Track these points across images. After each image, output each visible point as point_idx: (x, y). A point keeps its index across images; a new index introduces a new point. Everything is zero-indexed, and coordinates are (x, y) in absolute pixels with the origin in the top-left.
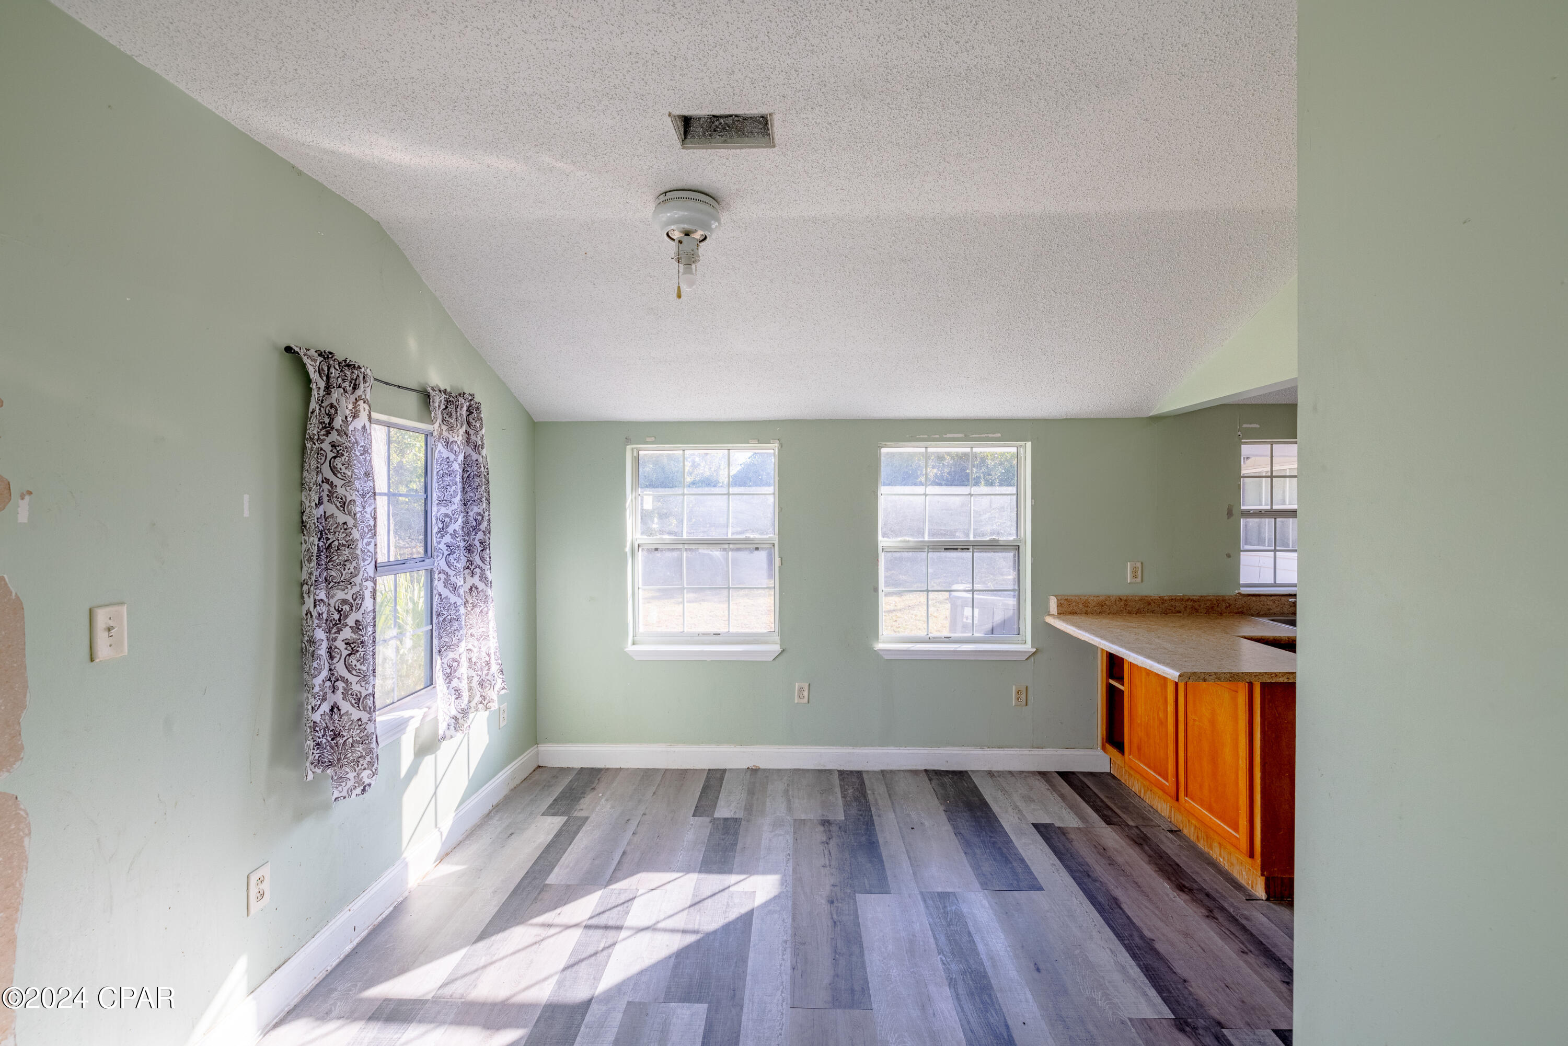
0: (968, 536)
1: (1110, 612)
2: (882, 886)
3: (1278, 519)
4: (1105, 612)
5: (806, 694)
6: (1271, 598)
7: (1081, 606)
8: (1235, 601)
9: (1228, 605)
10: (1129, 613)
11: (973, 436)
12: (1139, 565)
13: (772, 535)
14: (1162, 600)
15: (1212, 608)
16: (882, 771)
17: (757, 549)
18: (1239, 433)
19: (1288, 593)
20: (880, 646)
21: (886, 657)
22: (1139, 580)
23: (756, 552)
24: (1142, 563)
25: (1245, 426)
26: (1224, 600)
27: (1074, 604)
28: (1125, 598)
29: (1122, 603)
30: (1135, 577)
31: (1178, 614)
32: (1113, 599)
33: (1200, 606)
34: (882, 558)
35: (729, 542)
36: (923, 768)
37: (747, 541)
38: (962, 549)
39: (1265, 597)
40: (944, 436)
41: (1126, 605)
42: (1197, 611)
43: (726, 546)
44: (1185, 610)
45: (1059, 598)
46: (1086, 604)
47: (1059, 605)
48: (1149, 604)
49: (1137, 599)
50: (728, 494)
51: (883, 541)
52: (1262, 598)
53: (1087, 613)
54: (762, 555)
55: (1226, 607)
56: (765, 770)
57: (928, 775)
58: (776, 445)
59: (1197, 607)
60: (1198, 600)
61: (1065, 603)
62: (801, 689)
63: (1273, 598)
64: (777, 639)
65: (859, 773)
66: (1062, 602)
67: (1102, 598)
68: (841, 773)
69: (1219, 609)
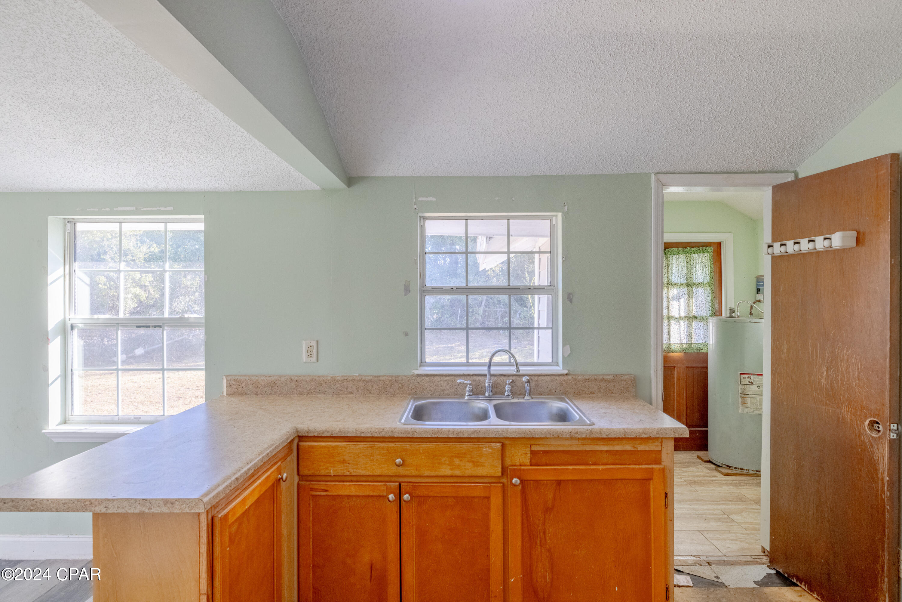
1: (281, 394)
3: (470, 297)
4: (275, 393)
6: (445, 379)
7: (251, 387)
8: (408, 381)
9: (400, 385)
10: (300, 394)
11: (145, 209)
12: (314, 343)
14: (334, 380)
15: (385, 388)
18: (415, 207)
19: (461, 373)
22: (314, 359)
24: (317, 342)
25: (421, 199)
26: (397, 381)
27: (244, 384)
28: (296, 378)
29: (293, 384)
30: (310, 356)
31: (349, 396)
32: (283, 379)
33: (372, 387)
38: (155, 327)
39: (439, 378)
40: (115, 209)
41: (297, 386)
42: (369, 391)
44: (358, 391)
45: (229, 378)
46: (256, 384)
47: (229, 386)
48: (321, 385)
49: (308, 379)
52: (436, 378)
53: (256, 394)
55: (399, 388)
59: (370, 388)
60: (371, 381)
61: (235, 383)
63: (448, 378)
66: (232, 382)
67: (272, 379)
69: (392, 390)
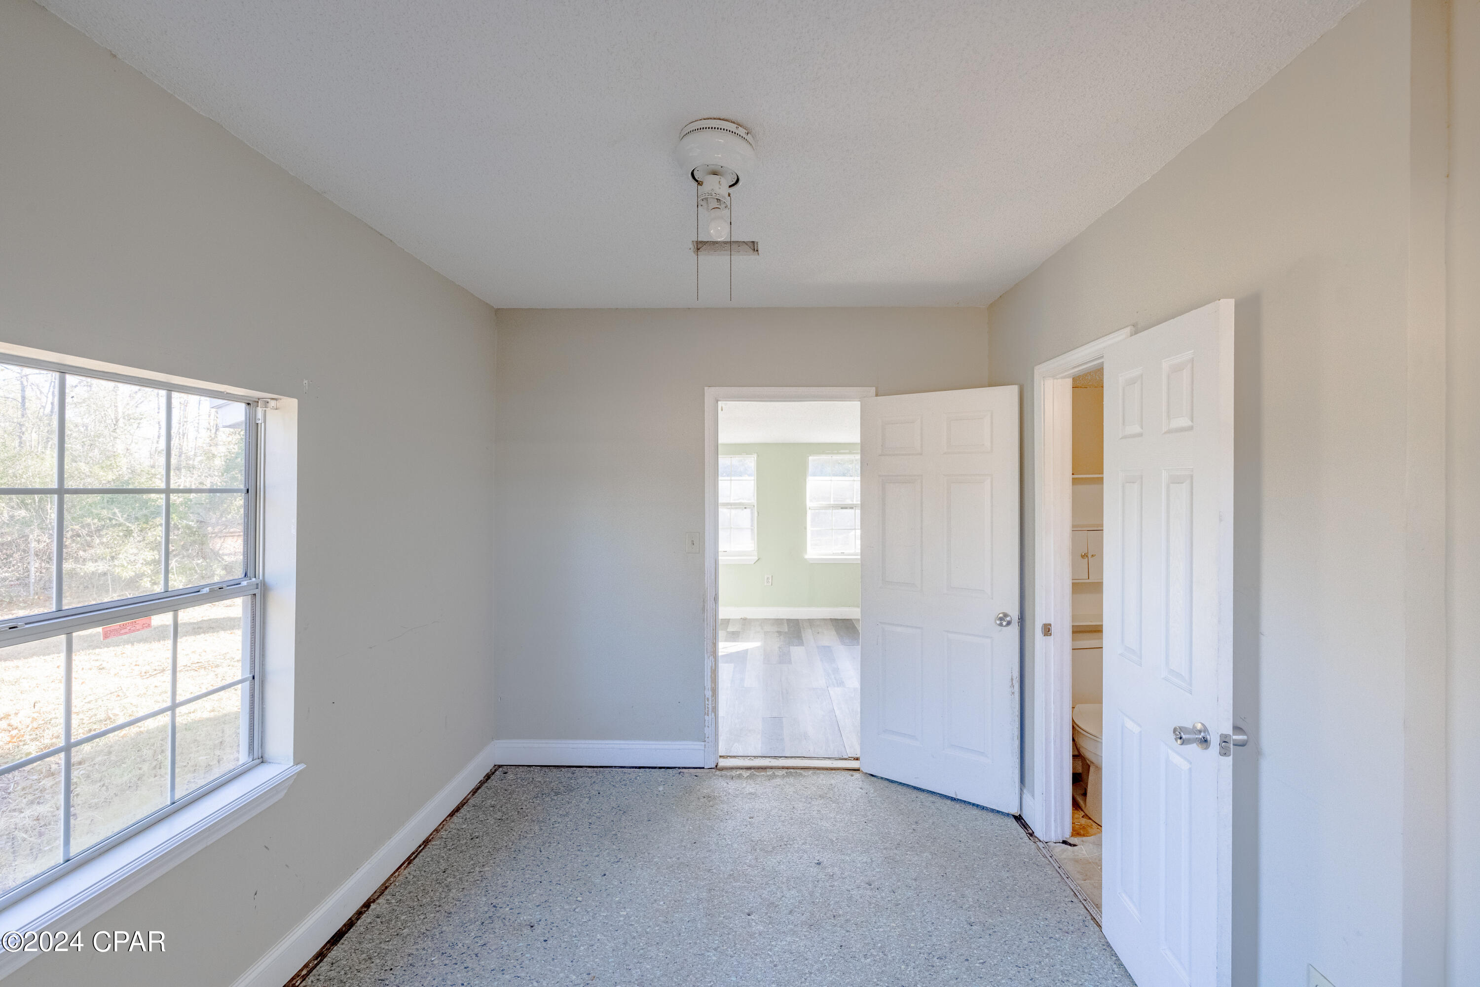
0: (853, 501)
2: (801, 643)
5: (770, 580)
13: (753, 500)
16: (809, 619)
17: (745, 508)
20: (807, 557)
21: (811, 562)
23: (745, 510)
34: (809, 514)
35: (731, 504)
36: (829, 618)
37: (740, 504)
43: (730, 507)
50: (731, 480)
51: (809, 504)
54: (748, 511)
56: (749, 619)
57: (832, 621)
58: (755, 456)
62: (768, 578)
64: (756, 553)
65: (797, 620)
68: (788, 620)
